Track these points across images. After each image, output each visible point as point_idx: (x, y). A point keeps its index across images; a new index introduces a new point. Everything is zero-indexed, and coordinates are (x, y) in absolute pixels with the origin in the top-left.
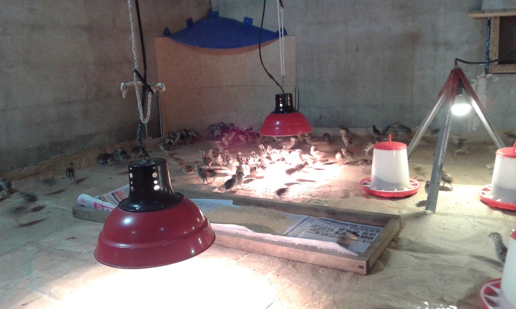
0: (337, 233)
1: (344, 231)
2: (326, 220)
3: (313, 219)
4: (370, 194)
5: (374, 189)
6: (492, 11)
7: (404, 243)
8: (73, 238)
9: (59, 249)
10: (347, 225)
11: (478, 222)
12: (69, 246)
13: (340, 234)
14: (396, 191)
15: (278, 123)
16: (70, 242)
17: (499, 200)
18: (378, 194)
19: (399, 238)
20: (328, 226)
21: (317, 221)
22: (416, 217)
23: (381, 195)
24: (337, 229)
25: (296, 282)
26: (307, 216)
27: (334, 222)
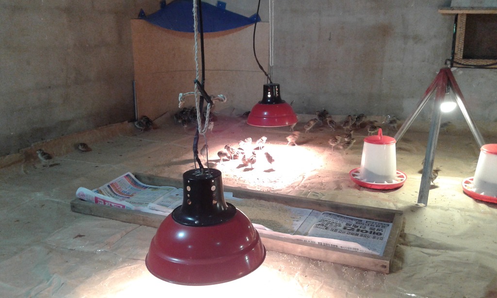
0: (345, 228)
1: (352, 226)
2: (330, 214)
3: (317, 214)
4: (361, 186)
5: (365, 181)
6: (460, 8)
7: (411, 238)
8: (80, 236)
9: (69, 248)
10: (352, 219)
11: (469, 215)
12: (80, 246)
13: (348, 230)
14: (386, 183)
15: (265, 113)
16: (78, 240)
17: (482, 194)
18: (369, 186)
19: (405, 234)
20: (335, 221)
21: (322, 216)
22: (412, 211)
23: (373, 187)
24: (344, 225)
25: (326, 283)
26: (311, 211)
27: (338, 216)
